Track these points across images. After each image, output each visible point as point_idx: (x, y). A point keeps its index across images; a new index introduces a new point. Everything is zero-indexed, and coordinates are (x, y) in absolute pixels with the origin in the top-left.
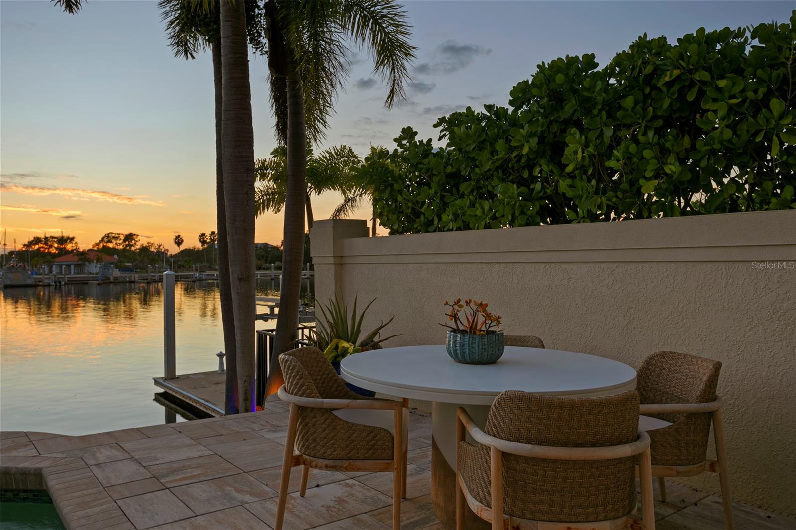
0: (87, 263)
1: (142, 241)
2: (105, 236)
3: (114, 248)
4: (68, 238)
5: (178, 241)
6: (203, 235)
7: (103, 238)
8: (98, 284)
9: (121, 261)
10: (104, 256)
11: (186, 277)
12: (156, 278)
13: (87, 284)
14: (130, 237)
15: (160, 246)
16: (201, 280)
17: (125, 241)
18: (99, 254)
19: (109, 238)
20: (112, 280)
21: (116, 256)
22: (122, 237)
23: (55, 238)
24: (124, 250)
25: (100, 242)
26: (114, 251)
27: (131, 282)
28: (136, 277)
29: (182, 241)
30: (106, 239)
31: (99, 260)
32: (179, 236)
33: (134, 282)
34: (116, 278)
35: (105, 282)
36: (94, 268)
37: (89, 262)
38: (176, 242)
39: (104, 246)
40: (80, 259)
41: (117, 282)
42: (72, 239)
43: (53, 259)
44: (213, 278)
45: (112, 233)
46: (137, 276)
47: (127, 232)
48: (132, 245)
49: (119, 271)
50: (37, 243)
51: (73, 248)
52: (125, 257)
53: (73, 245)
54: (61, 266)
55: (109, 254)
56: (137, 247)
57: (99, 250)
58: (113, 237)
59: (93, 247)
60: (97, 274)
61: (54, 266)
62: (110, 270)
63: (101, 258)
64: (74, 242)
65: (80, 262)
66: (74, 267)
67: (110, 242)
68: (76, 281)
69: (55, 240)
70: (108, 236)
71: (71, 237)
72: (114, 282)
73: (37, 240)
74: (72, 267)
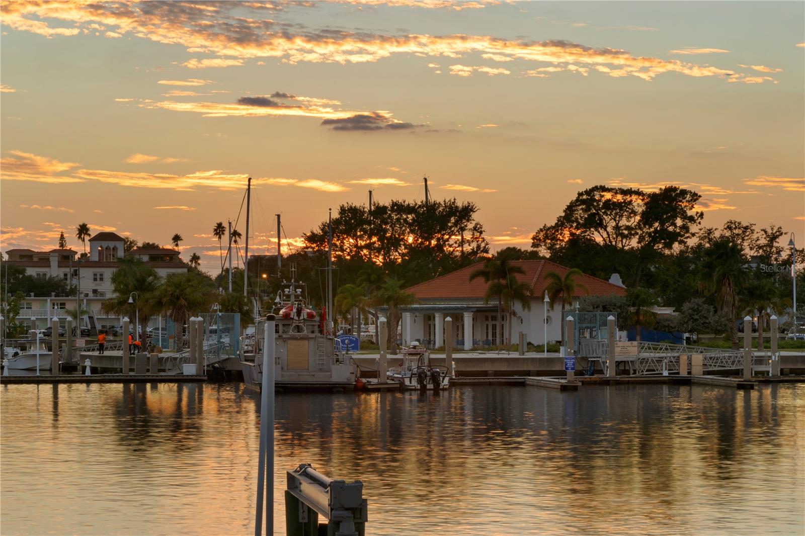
0: (517, 306)
2: (578, 201)
3: (608, 248)
4: (452, 210)
7: (570, 209)
8: (564, 388)
9: (636, 300)
10: (579, 280)
12: (771, 368)
13: (522, 384)
14: (665, 204)
15: (773, 238)
17: (647, 218)
18: (563, 272)
19: (591, 207)
20: (609, 373)
21: (616, 279)
22: (638, 204)
23: (410, 209)
24: (646, 254)
25: (562, 223)
27: (677, 382)
28: (696, 361)
30: (580, 213)
31: (559, 292)
33: (687, 382)
34: (623, 367)
35: (588, 381)
36: (541, 326)
37: (526, 302)
39: (574, 241)
40: (496, 291)
42: (466, 212)
43: (409, 291)
45: (604, 189)
46: (698, 359)
48: (674, 237)
49: (631, 338)
50: (350, 231)
51: (467, 248)
52: (650, 280)
53: (468, 236)
54: (429, 318)
55: (592, 271)
56: (692, 242)
57: (558, 257)
58: (609, 205)
59: (537, 242)
60: (553, 348)
61: (407, 317)
62: (602, 335)
63: (568, 287)
64: (470, 226)
65: (491, 303)
66: (475, 318)
67: (594, 223)
68: (484, 374)
69: (410, 217)
70: (587, 200)
71: (460, 205)
72: (617, 382)
73: (350, 218)
74: (468, 319)
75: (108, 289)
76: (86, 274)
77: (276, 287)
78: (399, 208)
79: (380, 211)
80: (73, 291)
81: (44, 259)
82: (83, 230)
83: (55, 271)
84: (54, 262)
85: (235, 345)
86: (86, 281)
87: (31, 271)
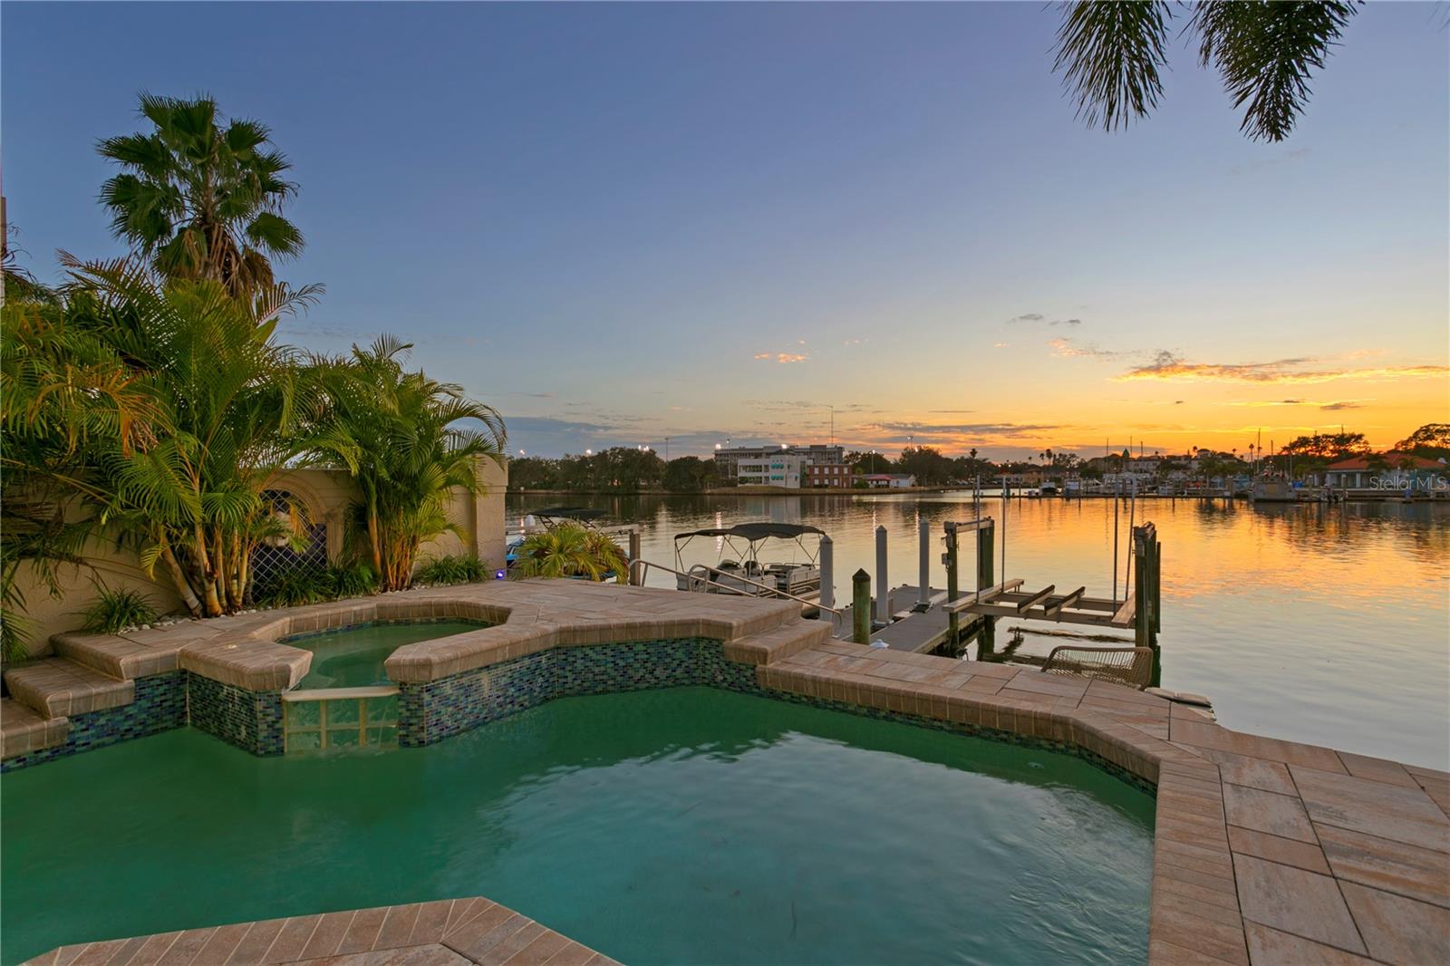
0: (1384, 471)
2: (1421, 430)
3: (1438, 448)
4: (1353, 436)
7: (1416, 434)
10: (1417, 460)
13: (1384, 501)
18: (1411, 457)
19: (1428, 432)
20: (1431, 497)
21: (1442, 460)
23: (1331, 437)
25: (1410, 439)
26: (1437, 452)
30: (1421, 435)
31: (1406, 466)
34: (1441, 494)
35: (1420, 500)
37: (1389, 470)
39: (1418, 446)
40: (1373, 466)
41: (1442, 499)
42: (1360, 437)
43: (1327, 466)
45: (1435, 425)
49: (1447, 483)
50: (1303, 445)
51: (1360, 450)
53: (1360, 445)
54: (1339, 475)
55: (1427, 457)
57: (1408, 452)
58: (1437, 431)
59: (1397, 446)
60: (1402, 486)
61: (1328, 475)
63: (1412, 464)
64: (1363, 441)
65: (1370, 470)
66: (1361, 476)
67: (1431, 438)
68: (1365, 496)
69: (1331, 440)
70: (1426, 429)
71: (1357, 434)
72: (1436, 501)
73: (1303, 441)
74: (1358, 476)
75: (1204, 468)
76: (1194, 462)
78: (1327, 436)
79: (1316, 438)
80: (1190, 468)
81: (1179, 458)
82: (1195, 448)
83: (1183, 462)
84: (1183, 459)
86: (1195, 465)
87: (1174, 462)
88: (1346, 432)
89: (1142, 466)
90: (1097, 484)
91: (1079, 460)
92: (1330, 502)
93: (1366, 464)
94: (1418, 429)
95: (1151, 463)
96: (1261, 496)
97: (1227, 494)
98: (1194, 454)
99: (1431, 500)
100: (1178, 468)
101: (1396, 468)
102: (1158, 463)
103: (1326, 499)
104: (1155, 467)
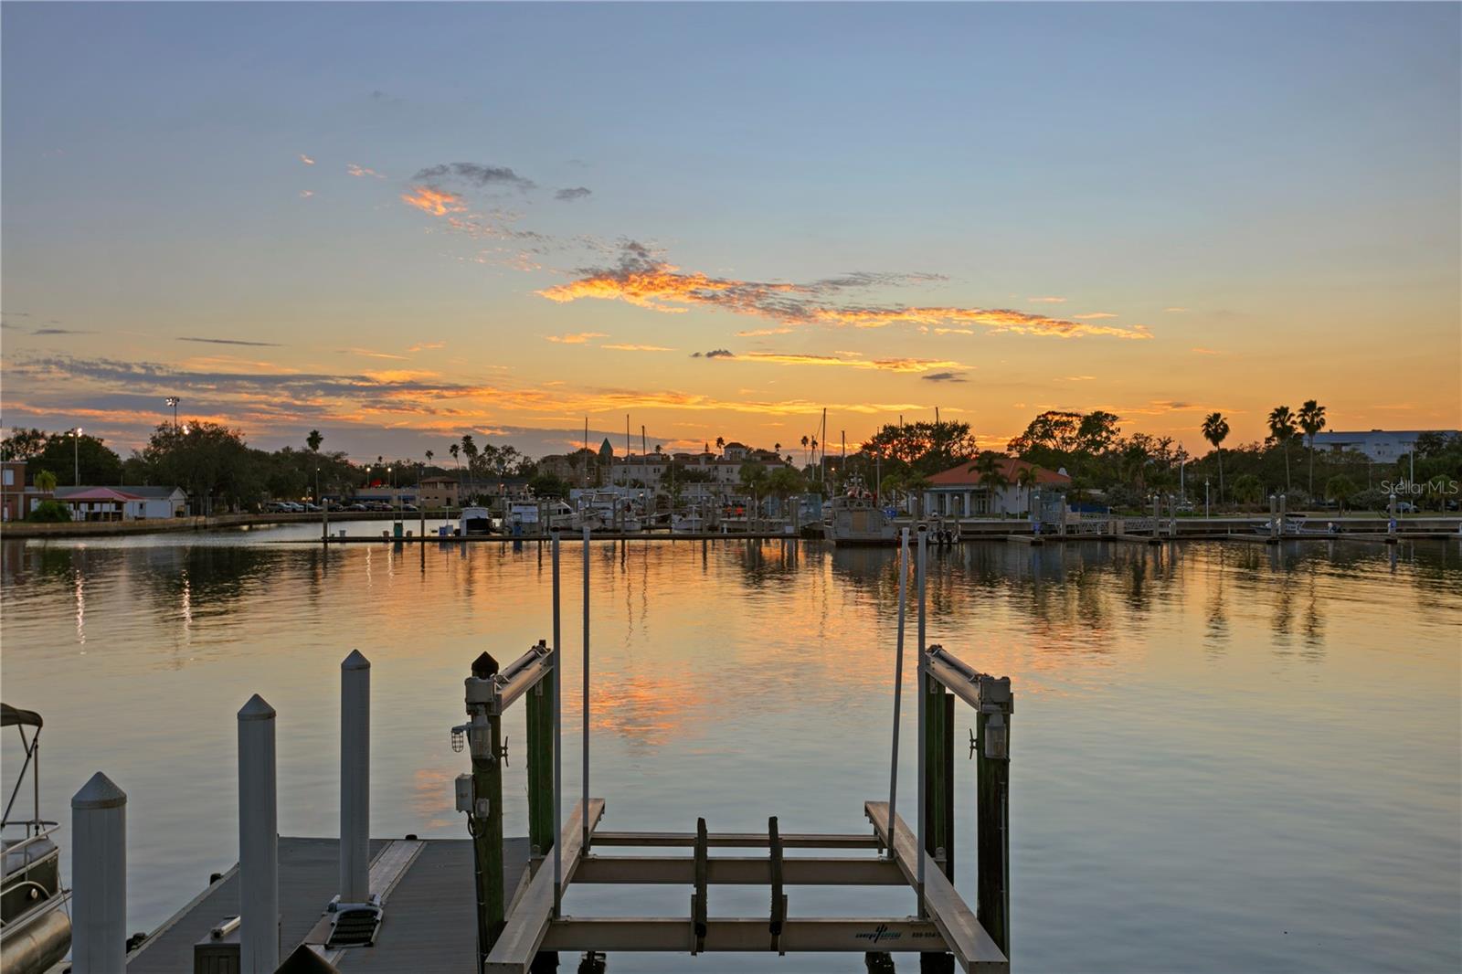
0: (999, 489)
1: (1124, 432)
2: (1038, 421)
3: (1057, 452)
4: (955, 427)
5: (1216, 429)
6: (1282, 412)
7: (1032, 426)
8: (1033, 543)
9: (1079, 485)
10: (1039, 471)
11: (1249, 529)
12: (1170, 530)
13: (1005, 540)
14: (1095, 423)
15: (1165, 444)
16: (1288, 538)
17: (1083, 432)
18: (1029, 467)
19: (1045, 425)
20: (1062, 533)
21: (1062, 471)
22: (1077, 424)
23: (928, 427)
24: (1081, 454)
25: (1026, 437)
26: (1058, 458)
27: (1107, 539)
28: (1119, 525)
29: (1226, 429)
30: (1039, 429)
31: (1027, 480)
32: (1217, 416)
33: (1114, 539)
34: (1070, 529)
35: (1048, 537)
36: (1014, 501)
37: (1005, 487)
38: (1208, 435)
39: (1035, 446)
40: (985, 479)
41: (1073, 538)
42: (964, 429)
43: (929, 479)
44: (1320, 532)
45: (1054, 413)
46: (1121, 523)
47: (1089, 412)
48: (1100, 444)
49: (1074, 510)
50: (889, 441)
51: (965, 452)
52: (1084, 472)
53: (965, 443)
54: (941, 496)
55: (1047, 466)
56: (1111, 447)
57: (1023, 457)
58: (1057, 424)
59: (1010, 447)
60: (1024, 515)
61: (927, 496)
62: (1057, 508)
63: (1033, 477)
64: (967, 437)
65: (982, 487)
66: (971, 497)
67: (1048, 435)
68: (979, 533)
69: (928, 432)
70: (1043, 420)
71: (960, 424)
72: (1067, 540)
73: (890, 434)
74: (967, 497)
75: (736, 478)
76: (722, 468)
77: (844, 476)
78: (921, 426)
79: (909, 428)
80: (715, 479)
81: (696, 459)
82: (720, 441)
83: (703, 467)
84: (702, 461)
85: (818, 514)
86: (722, 473)
87: (688, 467)
88: (943, 420)
89: (635, 473)
90: (567, 511)
91: (520, 460)
92: (941, 543)
93: (976, 476)
94: (1035, 419)
95: (651, 468)
96: (846, 534)
97: (789, 530)
98: (718, 452)
99: (1060, 539)
100: (696, 478)
101: (1016, 484)
102: (663, 469)
103: (935, 539)
104: (657, 477)
